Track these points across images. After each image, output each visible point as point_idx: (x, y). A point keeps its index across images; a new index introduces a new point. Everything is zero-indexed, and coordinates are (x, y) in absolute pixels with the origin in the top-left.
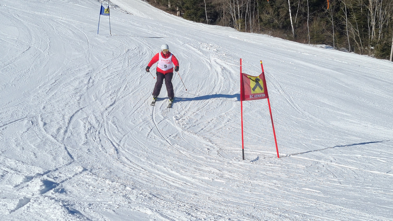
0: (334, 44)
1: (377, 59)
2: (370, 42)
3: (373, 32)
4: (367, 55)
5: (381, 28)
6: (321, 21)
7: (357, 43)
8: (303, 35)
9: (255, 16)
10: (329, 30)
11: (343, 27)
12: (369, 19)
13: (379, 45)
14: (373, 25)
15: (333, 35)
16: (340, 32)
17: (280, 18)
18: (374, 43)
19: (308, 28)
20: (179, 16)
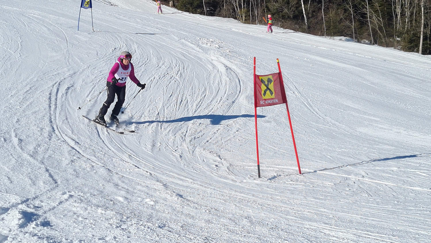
0: (354, 35)
1: (405, 51)
2: (396, 32)
3: (399, 20)
4: (393, 48)
5: (407, 15)
6: (338, 9)
7: (381, 34)
8: (318, 26)
9: (261, 5)
10: (347, 19)
11: (364, 15)
12: (393, 5)
13: (406, 35)
14: (399, 13)
15: (352, 25)
16: (360, 21)
17: (290, 7)
18: (401, 33)
19: (324, 17)
20: (172, 7)
